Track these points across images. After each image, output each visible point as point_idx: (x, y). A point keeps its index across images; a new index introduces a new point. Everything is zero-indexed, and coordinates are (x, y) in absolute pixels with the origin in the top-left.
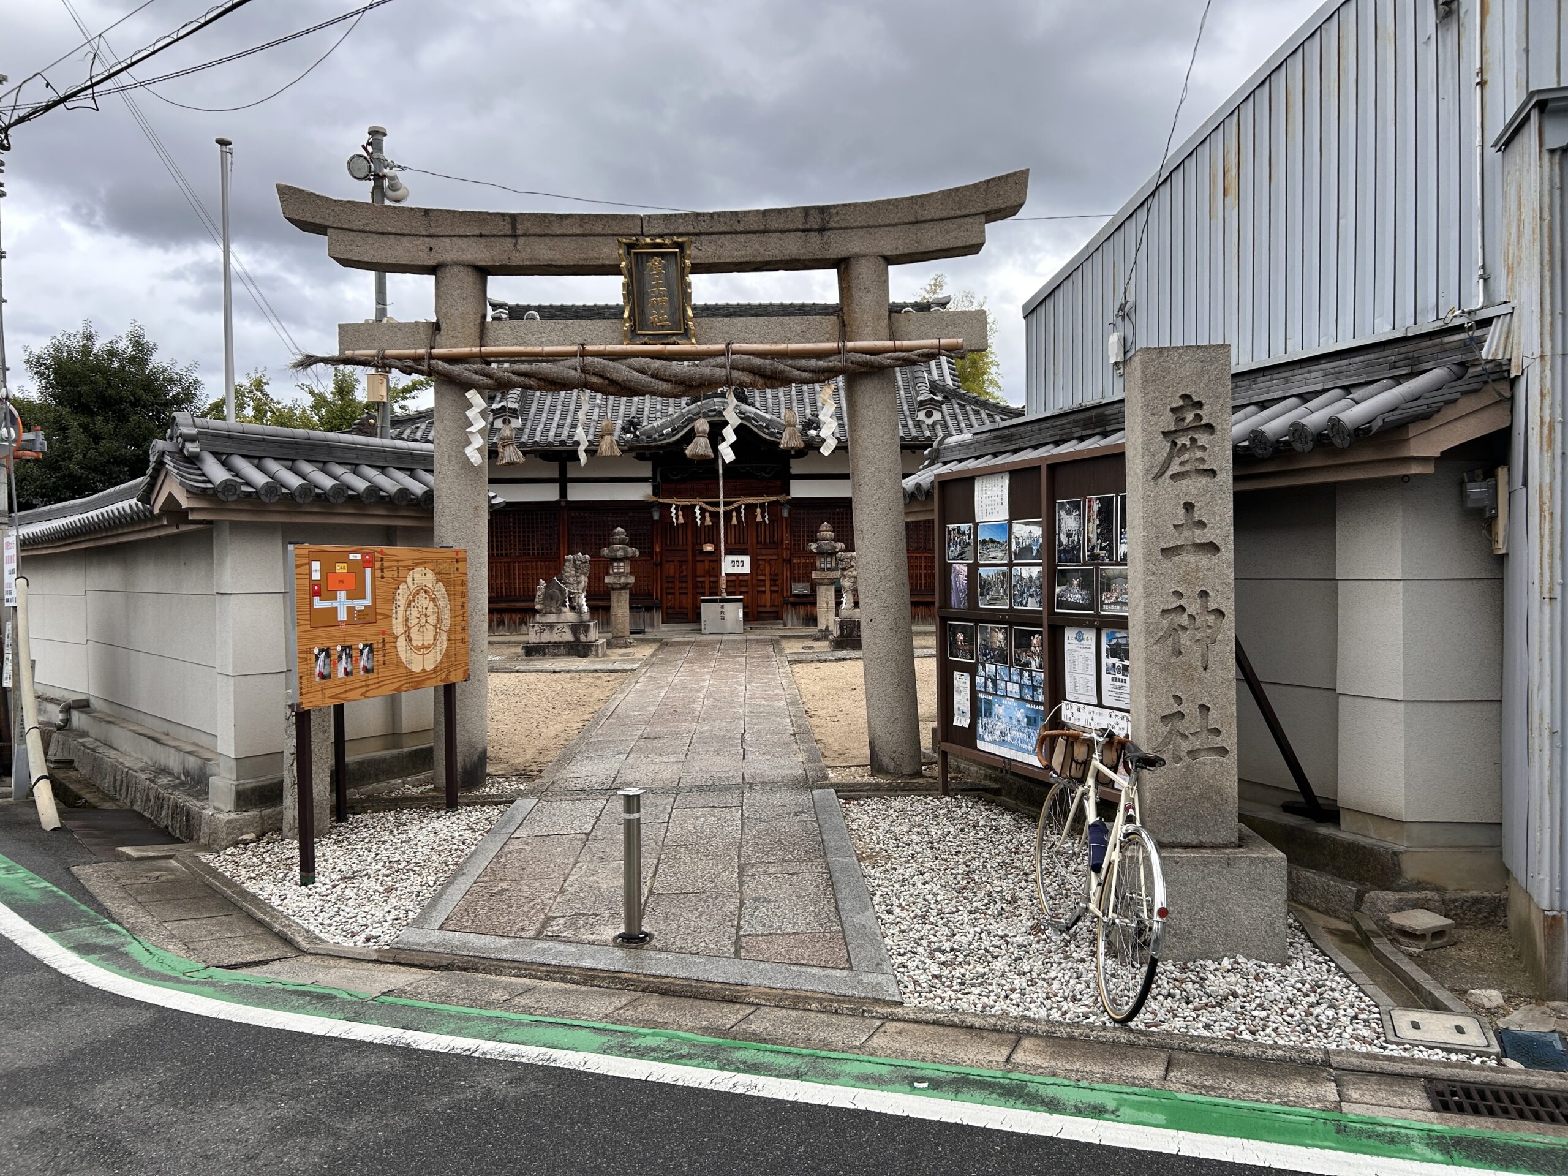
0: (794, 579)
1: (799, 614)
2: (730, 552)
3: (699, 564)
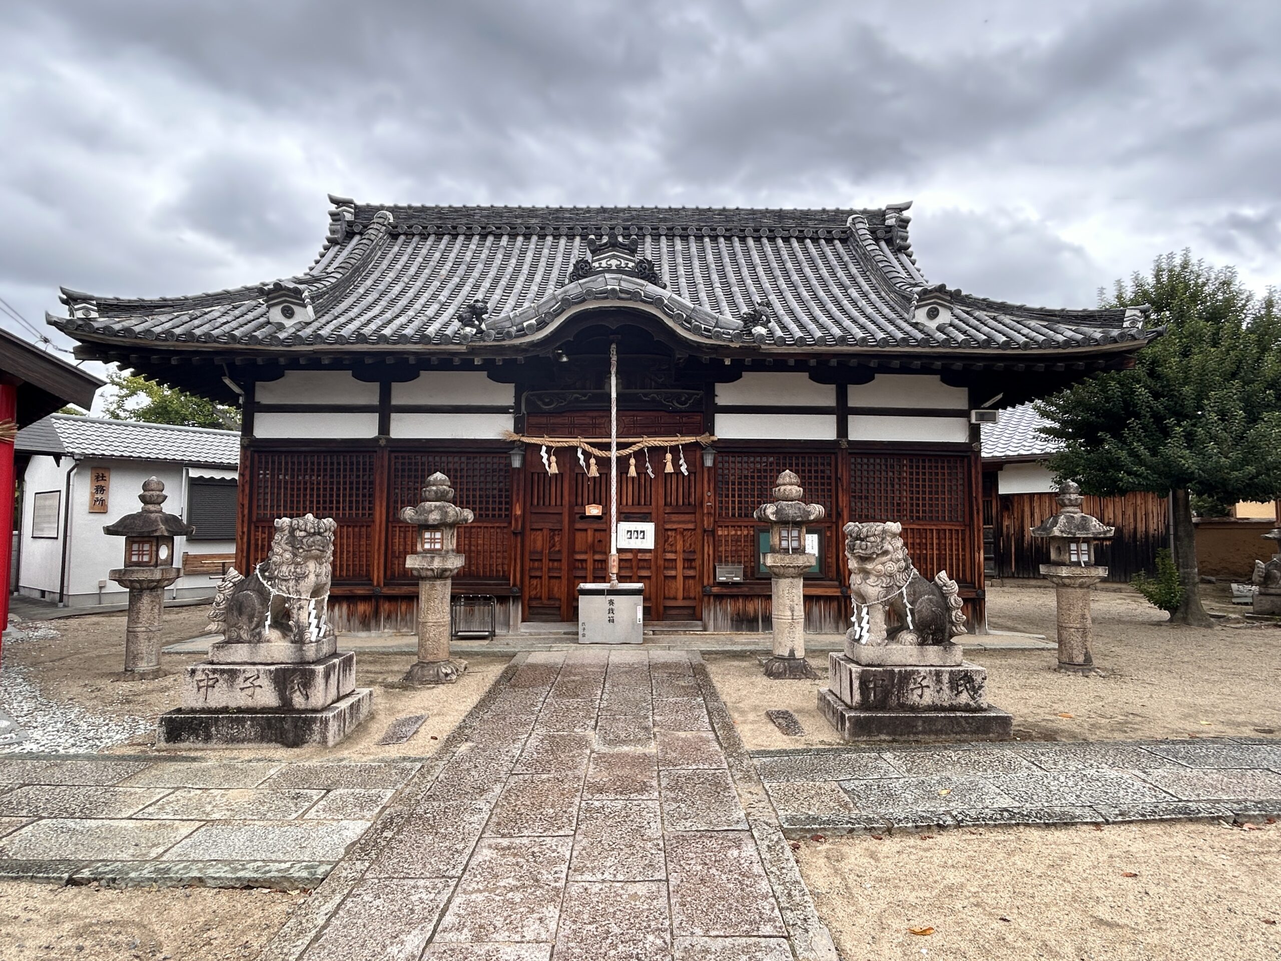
0: (718, 559)
1: (725, 611)
2: (624, 516)
3: (579, 535)
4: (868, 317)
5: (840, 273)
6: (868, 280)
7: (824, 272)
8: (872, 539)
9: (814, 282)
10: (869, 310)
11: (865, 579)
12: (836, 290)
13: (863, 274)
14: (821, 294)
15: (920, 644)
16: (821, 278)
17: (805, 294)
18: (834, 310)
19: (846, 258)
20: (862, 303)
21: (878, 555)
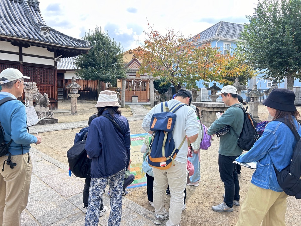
4: (28, 30)
5: (20, 14)
6: (28, 18)
7: (14, 12)
8: (30, 86)
9: (12, 15)
10: (28, 28)
11: (28, 94)
12: (18, 20)
13: (26, 15)
14: (14, 20)
15: (40, 107)
16: (13, 14)
17: (9, 19)
18: (18, 26)
19: (21, 10)
20: (26, 25)
21: (31, 89)
